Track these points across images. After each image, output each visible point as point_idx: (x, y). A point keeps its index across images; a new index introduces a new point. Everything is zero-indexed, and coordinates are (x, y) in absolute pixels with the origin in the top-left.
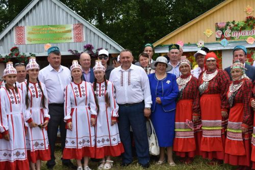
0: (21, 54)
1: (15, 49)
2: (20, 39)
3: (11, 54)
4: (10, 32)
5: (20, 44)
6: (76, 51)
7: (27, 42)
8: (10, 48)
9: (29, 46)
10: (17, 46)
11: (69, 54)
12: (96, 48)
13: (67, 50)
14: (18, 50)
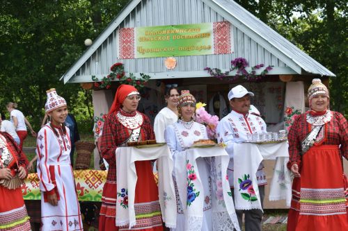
0: (127, 75)
1: (118, 67)
2: (127, 51)
3: (111, 76)
4: (111, 37)
5: (127, 58)
6: (218, 70)
7: (137, 55)
8: (111, 65)
9: (140, 62)
10: (122, 62)
11: (206, 74)
12: (252, 64)
13: (202, 68)
14: (123, 68)
